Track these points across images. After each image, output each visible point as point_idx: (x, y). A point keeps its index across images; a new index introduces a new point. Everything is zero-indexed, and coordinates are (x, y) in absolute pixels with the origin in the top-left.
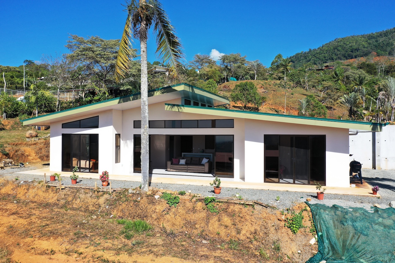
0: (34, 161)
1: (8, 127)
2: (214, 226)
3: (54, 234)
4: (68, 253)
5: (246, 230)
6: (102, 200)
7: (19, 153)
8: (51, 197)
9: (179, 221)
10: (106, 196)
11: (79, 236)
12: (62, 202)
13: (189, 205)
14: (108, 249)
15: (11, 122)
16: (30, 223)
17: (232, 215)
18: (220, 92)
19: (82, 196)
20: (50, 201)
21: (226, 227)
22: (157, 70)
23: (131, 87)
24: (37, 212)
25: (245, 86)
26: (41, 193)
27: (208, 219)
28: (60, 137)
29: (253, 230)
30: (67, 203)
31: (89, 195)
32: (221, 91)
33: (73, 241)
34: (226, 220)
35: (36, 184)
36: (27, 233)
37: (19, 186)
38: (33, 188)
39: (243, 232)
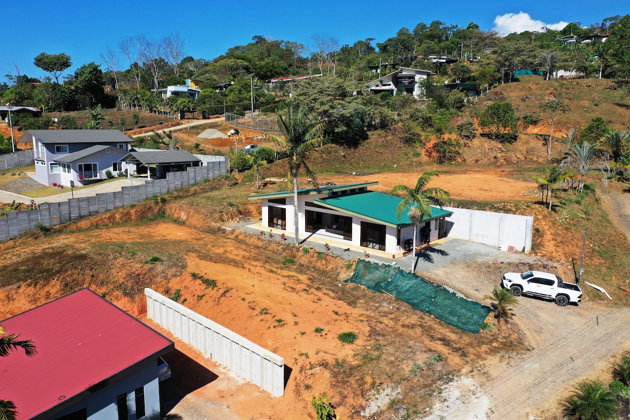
0: (255, 216)
1: (240, 181)
2: (319, 264)
3: (258, 260)
4: (261, 267)
5: (330, 267)
6: (280, 248)
7: (247, 210)
8: (260, 244)
9: (306, 260)
10: (282, 246)
11: (266, 262)
12: (264, 246)
13: (312, 254)
14: (275, 267)
15: (242, 176)
16: (250, 255)
17: (326, 260)
18: (486, 102)
19: (272, 245)
20: (260, 245)
21: (323, 265)
22: (403, 73)
23: (345, 128)
24: (253, 250)
25: (496, 110)
26: (256, 241)
27: (317, 261)
28: (267, 207)
29: (332, 267)
30: (266, 247)
31: (275, 245)
32: (490, 100)
33: (264, 263)
34: (324, 262)
35: (254, 236)
36: (249, 259)
37: (246, 236)
38: (253, 238)
39: (329, 268)
